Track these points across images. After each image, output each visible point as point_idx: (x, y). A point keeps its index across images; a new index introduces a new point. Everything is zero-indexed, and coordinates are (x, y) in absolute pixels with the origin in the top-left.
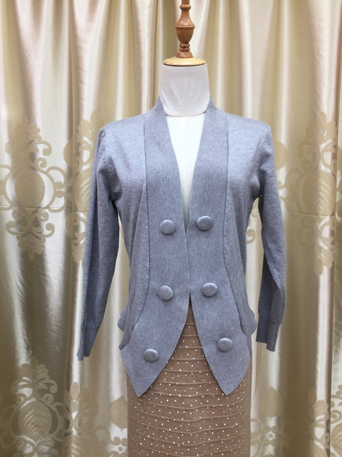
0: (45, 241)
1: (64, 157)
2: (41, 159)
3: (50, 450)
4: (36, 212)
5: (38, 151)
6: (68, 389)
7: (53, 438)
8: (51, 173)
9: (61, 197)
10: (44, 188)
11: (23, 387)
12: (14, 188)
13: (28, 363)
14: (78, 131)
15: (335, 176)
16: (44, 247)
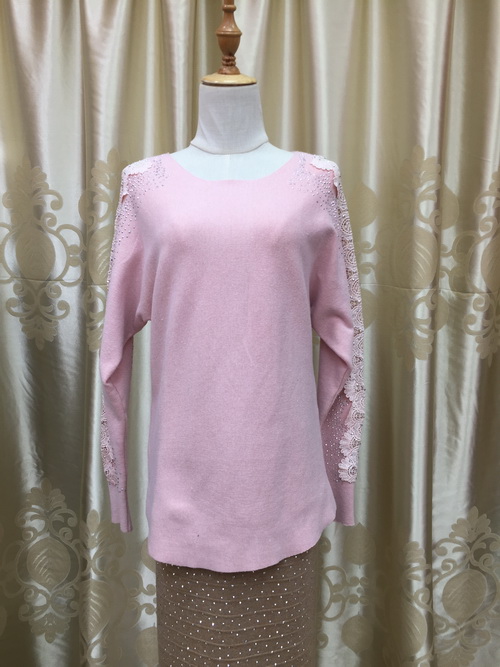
0: (58, 323)
1: (80, 211)
2: (50, 215)
3: (68, 603)
4: (44, 285)
5: (44, 203)
6: (85, 518)
7: (72, 587)
8: (63, 233)
9: (76, 266)
10: (54, 253)
11: (33, 518)
12: (14, 254)
13: (39, 486)
14: (91, 176)
16: (57, 331)
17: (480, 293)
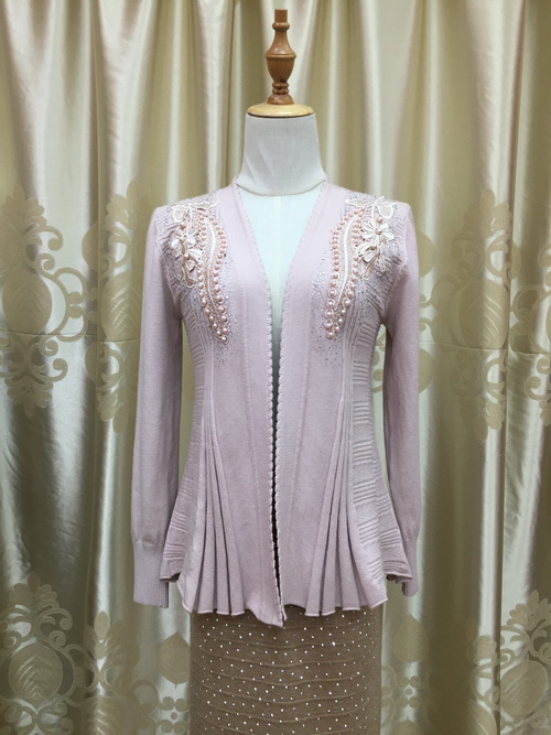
0: (52, 386)
1: (84, 254)
2: (45, 256)
3: (60, 720)
4: (37, 340)
5: (41, 242)
6: (91, 622)
7: (64, 701)
8: (62, 277)
9: (78, 317)
10: (50, 301)
11: (16, 620)
13: (25, 582)
14: (106, 213)
15: (507, 288)
16: (50, 396)
17: (545, 353)
